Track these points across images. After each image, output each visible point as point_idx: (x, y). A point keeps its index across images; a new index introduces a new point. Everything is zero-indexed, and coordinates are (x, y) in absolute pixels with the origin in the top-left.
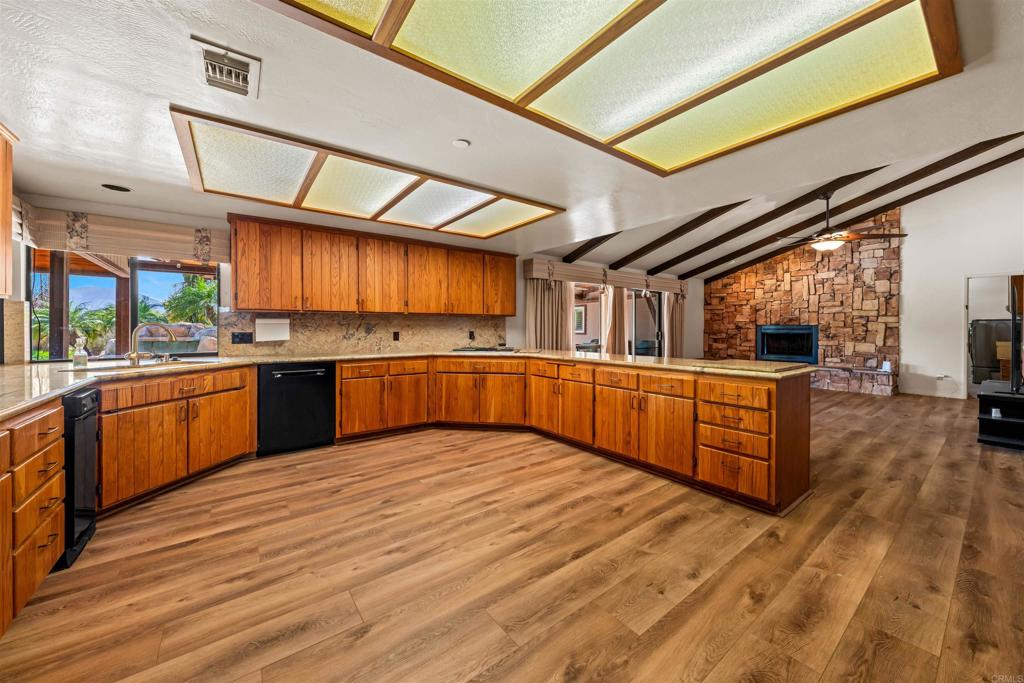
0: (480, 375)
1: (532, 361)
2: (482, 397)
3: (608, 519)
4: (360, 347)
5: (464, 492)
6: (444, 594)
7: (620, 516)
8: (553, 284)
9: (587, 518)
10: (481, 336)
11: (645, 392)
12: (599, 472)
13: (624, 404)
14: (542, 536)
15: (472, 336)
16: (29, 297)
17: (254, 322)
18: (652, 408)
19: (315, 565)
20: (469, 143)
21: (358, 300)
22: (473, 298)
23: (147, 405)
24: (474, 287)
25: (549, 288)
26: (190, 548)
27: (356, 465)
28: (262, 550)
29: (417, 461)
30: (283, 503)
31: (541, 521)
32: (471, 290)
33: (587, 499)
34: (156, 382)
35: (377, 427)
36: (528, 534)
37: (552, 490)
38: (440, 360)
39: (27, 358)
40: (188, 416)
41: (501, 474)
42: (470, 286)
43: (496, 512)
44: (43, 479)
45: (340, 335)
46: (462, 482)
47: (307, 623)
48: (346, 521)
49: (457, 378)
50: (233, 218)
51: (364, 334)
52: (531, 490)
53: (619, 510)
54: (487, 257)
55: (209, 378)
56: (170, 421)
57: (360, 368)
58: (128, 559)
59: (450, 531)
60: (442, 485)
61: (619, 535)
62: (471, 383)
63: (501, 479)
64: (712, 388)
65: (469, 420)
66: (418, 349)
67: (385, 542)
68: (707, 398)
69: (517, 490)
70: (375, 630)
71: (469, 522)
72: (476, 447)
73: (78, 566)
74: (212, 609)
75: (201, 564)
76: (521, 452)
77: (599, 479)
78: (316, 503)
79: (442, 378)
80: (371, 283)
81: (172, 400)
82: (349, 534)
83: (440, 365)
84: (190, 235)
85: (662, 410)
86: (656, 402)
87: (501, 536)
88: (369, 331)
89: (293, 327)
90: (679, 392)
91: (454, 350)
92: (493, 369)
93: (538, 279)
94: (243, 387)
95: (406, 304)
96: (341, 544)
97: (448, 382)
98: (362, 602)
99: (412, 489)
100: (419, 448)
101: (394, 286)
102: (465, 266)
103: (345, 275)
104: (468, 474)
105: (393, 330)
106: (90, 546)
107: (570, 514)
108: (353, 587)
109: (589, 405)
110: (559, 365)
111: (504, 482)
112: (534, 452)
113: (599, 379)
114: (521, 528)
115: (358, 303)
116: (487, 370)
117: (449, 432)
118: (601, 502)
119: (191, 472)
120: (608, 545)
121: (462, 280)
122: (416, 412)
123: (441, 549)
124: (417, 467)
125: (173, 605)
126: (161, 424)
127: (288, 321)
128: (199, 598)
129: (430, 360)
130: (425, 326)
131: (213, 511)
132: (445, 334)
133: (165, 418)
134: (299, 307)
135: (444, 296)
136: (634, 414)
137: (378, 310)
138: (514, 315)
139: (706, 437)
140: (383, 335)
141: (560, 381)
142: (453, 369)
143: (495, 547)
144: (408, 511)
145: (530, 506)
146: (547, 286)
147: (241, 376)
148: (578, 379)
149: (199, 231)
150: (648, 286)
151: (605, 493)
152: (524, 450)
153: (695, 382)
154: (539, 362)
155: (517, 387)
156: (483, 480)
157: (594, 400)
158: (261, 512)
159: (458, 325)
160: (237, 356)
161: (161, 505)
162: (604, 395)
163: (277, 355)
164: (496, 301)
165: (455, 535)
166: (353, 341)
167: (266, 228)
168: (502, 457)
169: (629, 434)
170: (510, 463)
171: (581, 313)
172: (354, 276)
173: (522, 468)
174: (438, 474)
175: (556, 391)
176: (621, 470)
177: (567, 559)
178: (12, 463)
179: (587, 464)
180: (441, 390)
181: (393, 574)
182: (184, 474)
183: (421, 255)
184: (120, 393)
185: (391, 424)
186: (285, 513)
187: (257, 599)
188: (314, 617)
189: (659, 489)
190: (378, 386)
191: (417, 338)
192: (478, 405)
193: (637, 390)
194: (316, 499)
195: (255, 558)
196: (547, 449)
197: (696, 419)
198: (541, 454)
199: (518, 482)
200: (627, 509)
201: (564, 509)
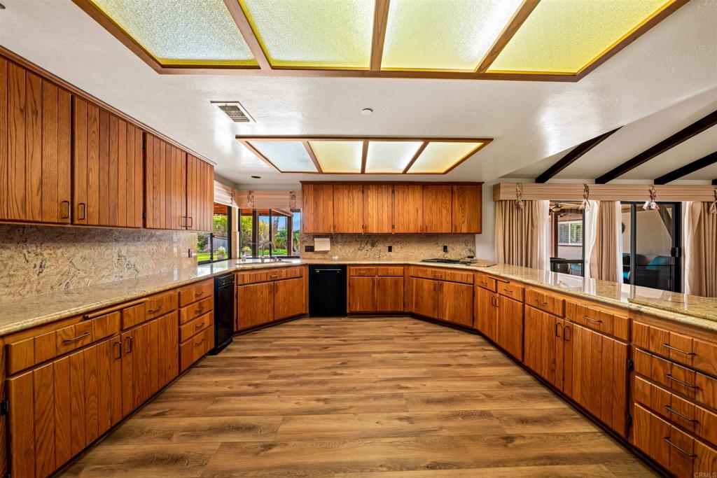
0: (438, 281)
1: (479, 274)
2: (440, 299)
3: (491, 444)
4: (368, 256)
5: (391, 372)
6: (323, 446)
7: (505, 446)
8: (522, 204)
9: (470, 433)
10: (453, 249)
11: (571, 321)
12: (517, 391)
13: (549, 329)
14: (417, 434)
15: (445, 249)
16: (239, 230)
17: (313, 240)
18: (577, 340)
19: (282, 392)
20: (372, 111)
21: (363, 226)
22: (444, 221)
23: (256, 283)
24: (444, 212)
25: (518, 207)
26: (252, 361)
27: (347, 333)
28: (272, 373)
29: (380, 339)
30: (299, 347)
31: (428, 419)
32: (439, 215)
33: (483, 414)
34: (260, 272)
35: (370, 309)
36: (410, 425)
37: (457, 395)
38: (412, 268)
39: (238, 256)
40: (274, 290)
41: (426, 365)
42: (441, 211)
43: (400, 396)
44: (198, 314)
45: (357, 248)
46: (396, 365)
47: (254, 427)
48: (315, 370)
49: (422, 282)
50: (304, 183)
51: (370, 247)
52: (440, 387)
53: (510, 439)
54: (455, 187)
55: (284, 271)
56: (266, 292)
57: (360, 270)
58: (233, 358)
59: (360, 399)
60: (383, 362)
61: (489, 466)
62: (432, 287)
63: (424, 370)
64: (651, 335)
65: (431, 315)
66: (404, 259)
67: (323, 392)
68: (645, 346)
69: (429, 384)
70: (275, 450)
71: (376, 398)
72: (427, 338)
73: (221, 355)
74: (232, 398)
75: (248, 371)
76: (456, 351)
77: (511, 398)
78: (313, 352)
79: (413, 281)
80: (371, 214)
81: (267, 281)
82: (310, 378)
83: (412, 271)
84: (287, 195)
85: (589, 346)
86: (583, 334)
87: (390, 418)
88: (373, 245)
89: (332, 243)
90: (608, 330)
91: (423, 261)
92: (448, 278)
93: (506, 201)
94: (302, 277)
95: (393, 227)
96: (303, 383)
97: (417, 284)
98: (283, 427)
99: (363, 359)
100: (390, 329)
101: (385, 215)
102: (436, 197)
103: (356, 210)
104: (405, 358)
105: (388, 245)
106: (229, 347)
107: (459, 422)
108: (288, 415)
109: (520, 322)
110: (496, 280)
111: (425, 373)
112: (469, 354)
113: (529, 300)
114: (408, 419)
115: (363, 228)
116: (443, 278)
117: (416, 321)
118: (496, 423)
119: (276, 319)
120: (470, 471)
121: (434, 207)
122: (396, 303)
123: (346, 411)
124: (378, 344)
125: (226, 389)
126: (262, 293)
127: (329, 239)
128: (236, 389)
129: (406, 267)
130: (410, 242)
131: (273, 343)
132: (425, 248)
133: (263, 289)
134: (332, 231)
135: (420, 220)
136: (559, 342)
137: (375, 232)
138: (481, 233)
139: (644, 396)
140: (382, 248)
141: (498, 295)
142: (420, 275)
143: (379, 426)
144: (350, 375)
145: (429, 401)
146: (515, 205)
147: (300, 271)
148: (510, 296)
149: (291, 192)
150: (652, 197)
151: (505, 415)
152: (462, 350)
153: (630, 321)
154: (484, 276)
155: (467, 295)
156: (412, 366)
157: (523, 319)
158: (287, 350)
159: (435, 241)
160: (307, 259)
161: (261, 334)
162: (532, 316)
163: (325, 259)
164: (463, 222)
165: (361, 404)
166: (364, 252)
167: (316, 187)
168: (440, 352)
169: (554, 362)
170: (442, 358)
171: (578, 227)
172: (361, 210)
173: (449, 365)
174: (386, 352)
175: (493, 304)
176: (545, 397)
177: (422, 465)
178: (180, 307)
179: (510, 379)
180: (412, 290)
181: (310, 416)
182: (272, 320)
183: (403, 192)
184: (245, 277)
185: (379, 309)
186: (296, 354)
187: (249, 400)
188: (260, 425)
189: (577, 435)
190: (371, 283)
191: (404, 250)
192: (437, 305)
193: (564, 317)
194: (314, 350)
195: (266, 376)
196: (482, 354)
197: (630, 368)
198: (476, 357)
199: (435, 377)
200: (518, 442)
201: (456, 415)
